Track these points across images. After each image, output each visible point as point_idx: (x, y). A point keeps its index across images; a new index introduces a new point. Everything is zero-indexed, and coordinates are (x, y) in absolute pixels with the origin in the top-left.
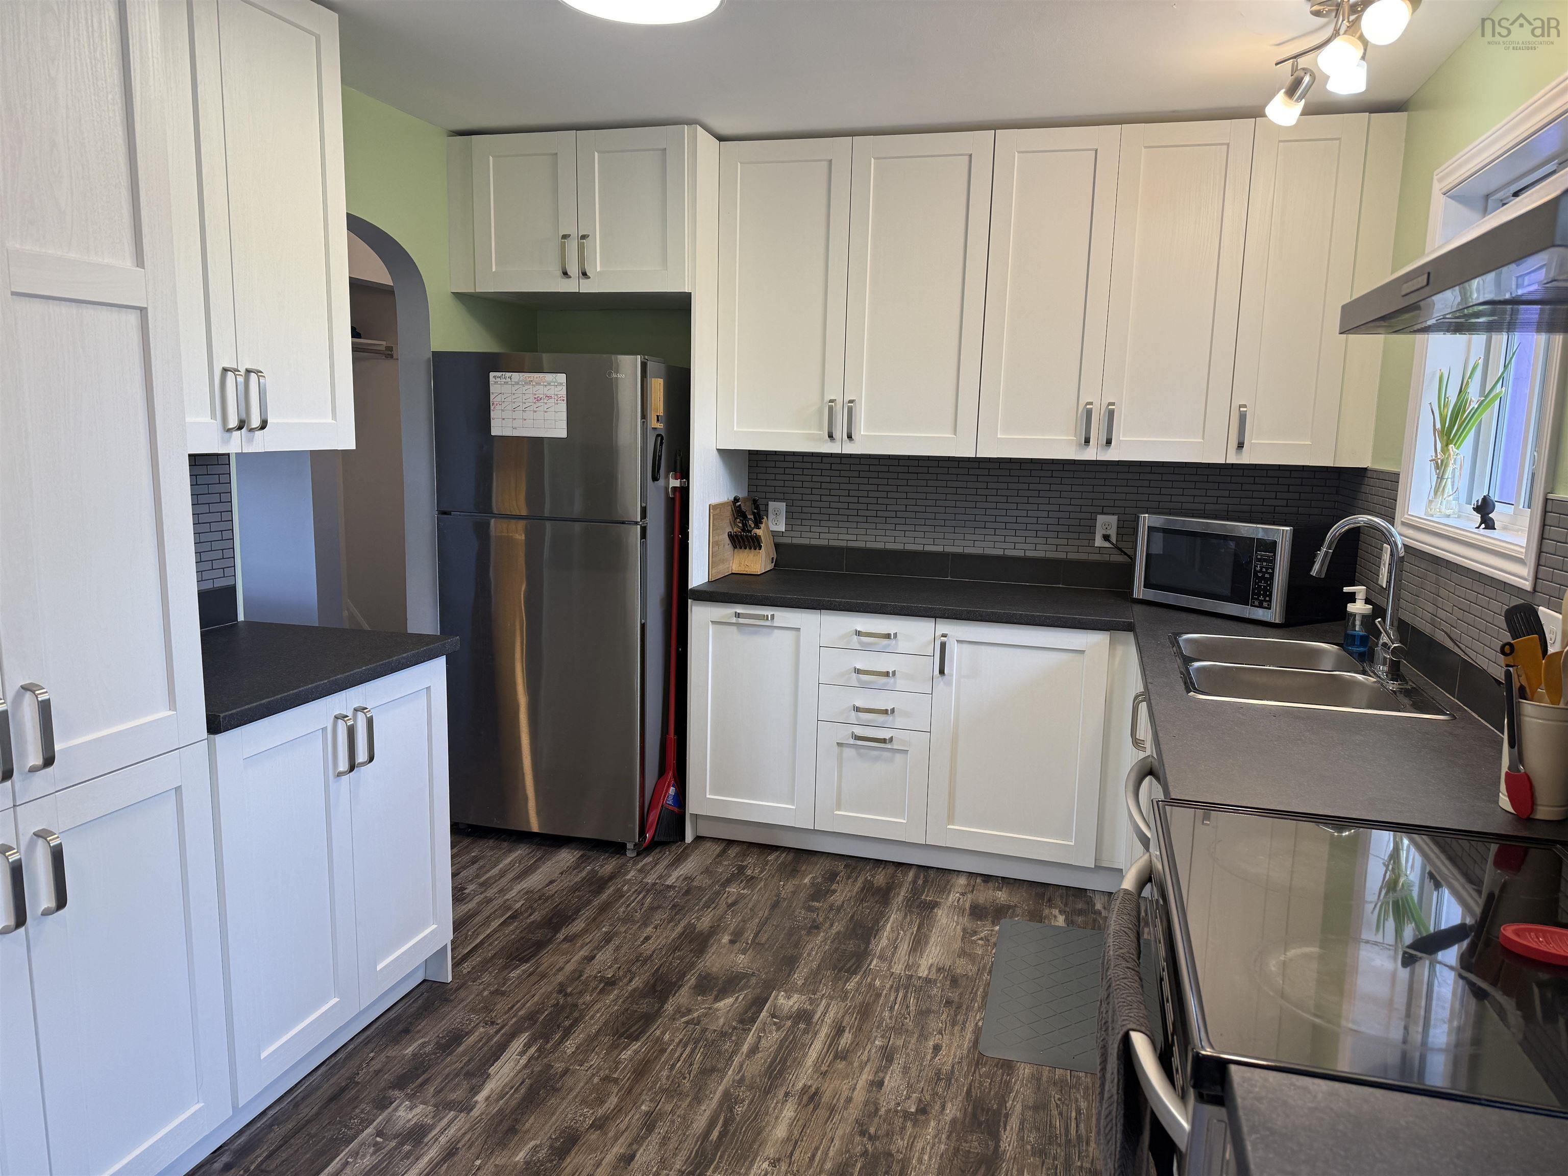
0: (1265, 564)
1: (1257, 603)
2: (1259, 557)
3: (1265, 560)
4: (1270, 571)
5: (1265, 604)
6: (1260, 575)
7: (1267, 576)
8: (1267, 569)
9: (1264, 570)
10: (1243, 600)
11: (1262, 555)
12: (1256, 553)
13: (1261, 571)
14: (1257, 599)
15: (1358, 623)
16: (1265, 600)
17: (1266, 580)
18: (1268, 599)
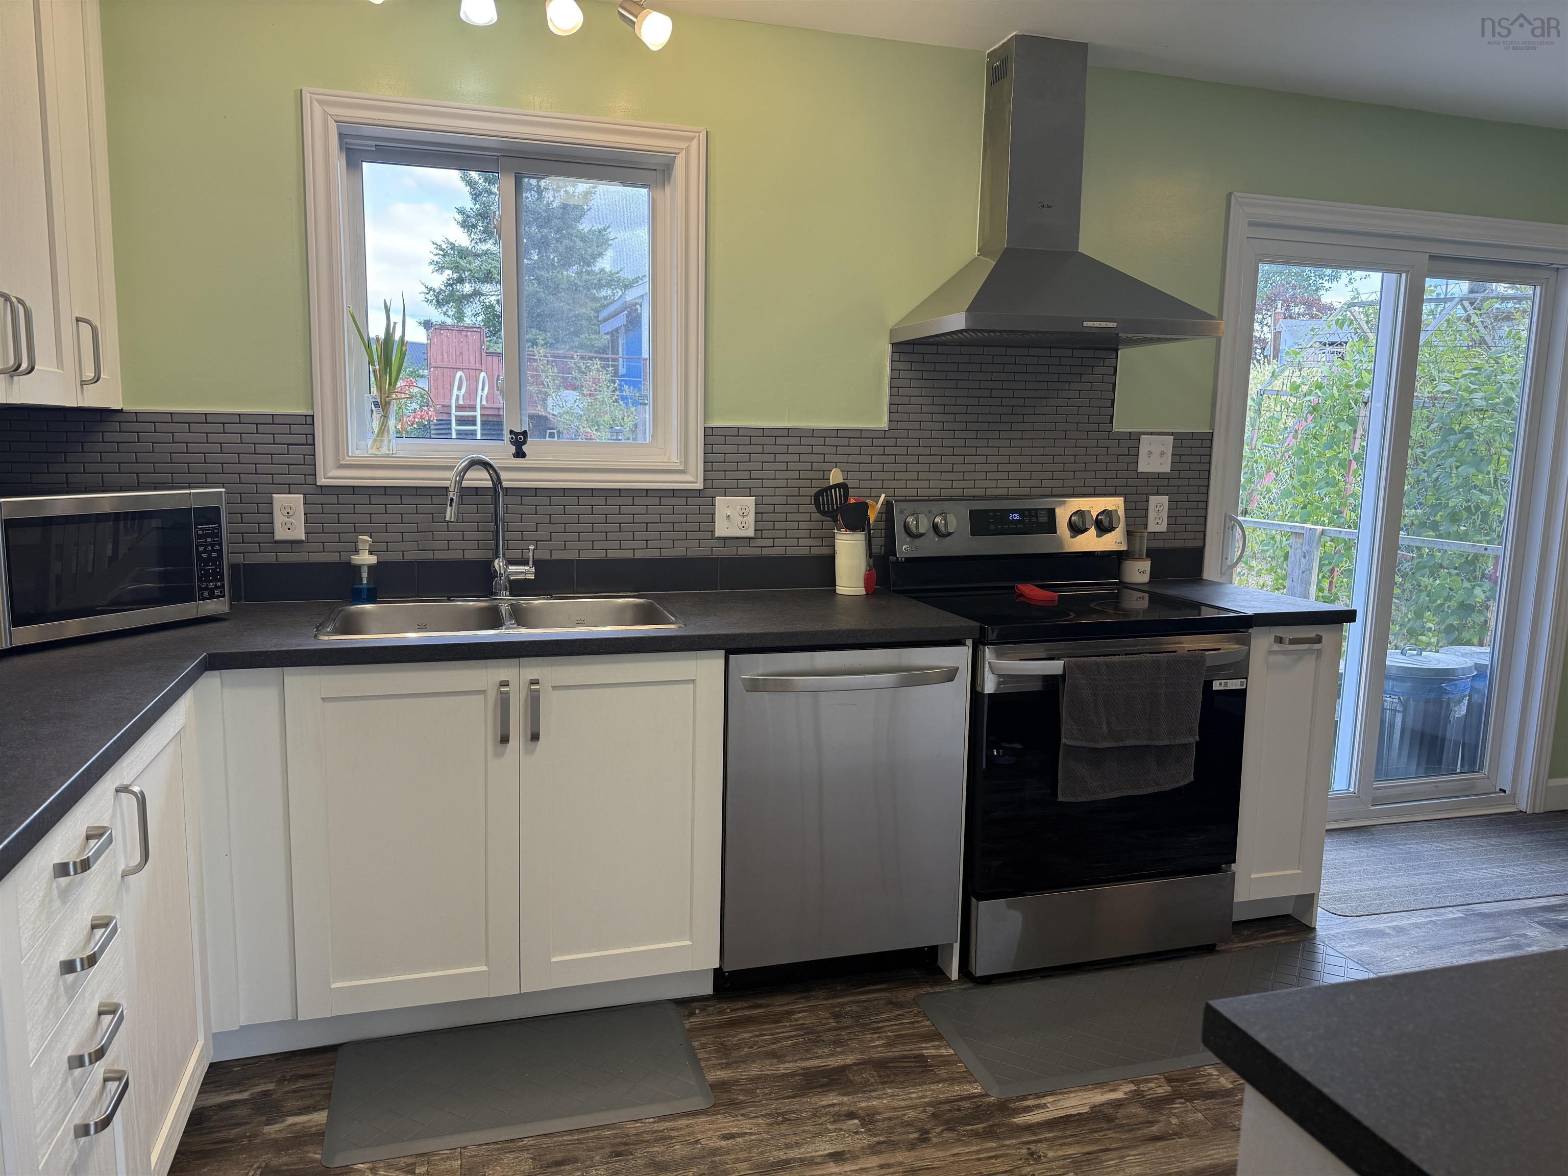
0: (209, 540)
1: (206, 594)
2: (200, 532)
3: (207, 535)
4: (217, 547)
5: (217, 592)
6: (205, 556)
7: (214, 555)
8: (213, 546)
9: (209, 548)
10: (187, 596)
11: (203, 530)
12: (196, 528)
13: (205, 551)
14: (207, 588)
15: (365, 575)
16: (216, 587)
17: (214, 560)
18: (219, 584)
